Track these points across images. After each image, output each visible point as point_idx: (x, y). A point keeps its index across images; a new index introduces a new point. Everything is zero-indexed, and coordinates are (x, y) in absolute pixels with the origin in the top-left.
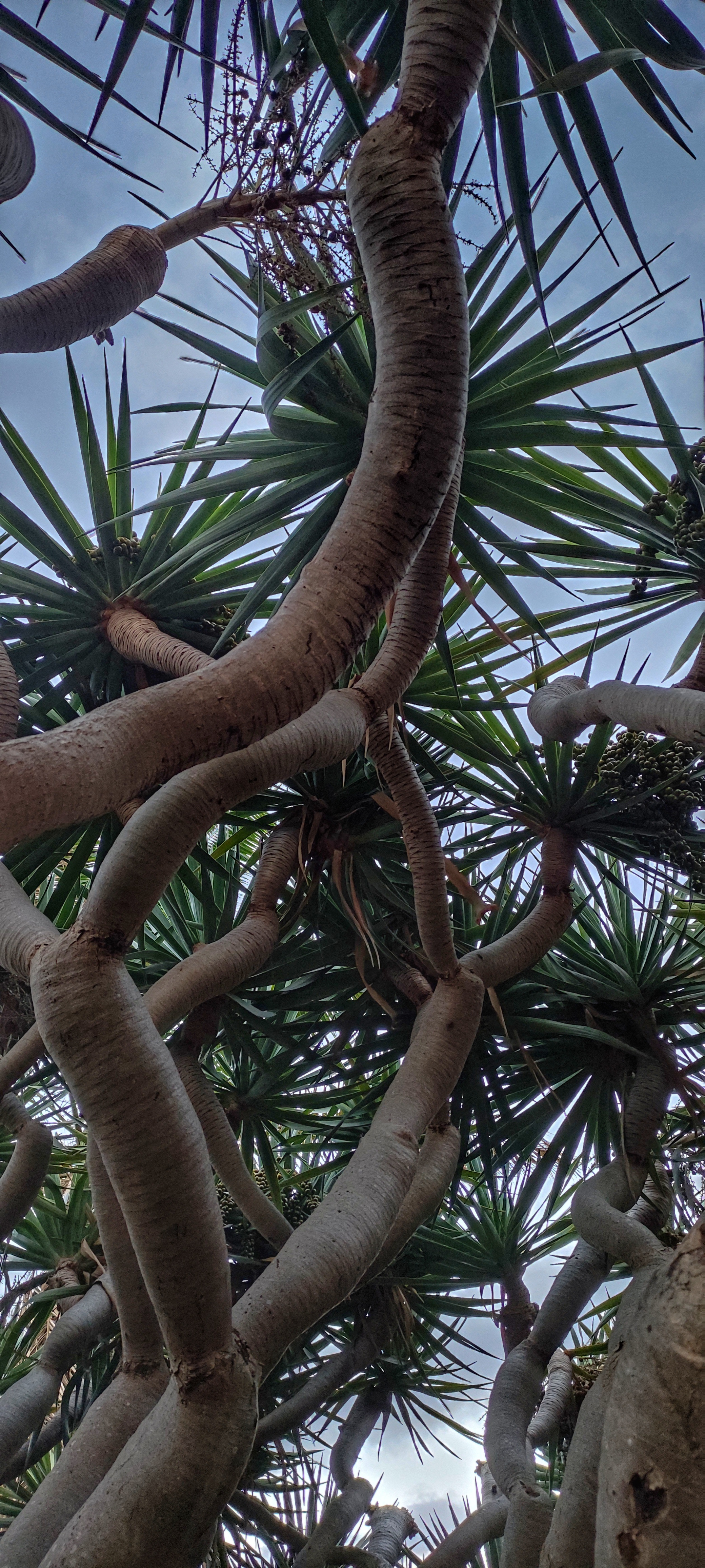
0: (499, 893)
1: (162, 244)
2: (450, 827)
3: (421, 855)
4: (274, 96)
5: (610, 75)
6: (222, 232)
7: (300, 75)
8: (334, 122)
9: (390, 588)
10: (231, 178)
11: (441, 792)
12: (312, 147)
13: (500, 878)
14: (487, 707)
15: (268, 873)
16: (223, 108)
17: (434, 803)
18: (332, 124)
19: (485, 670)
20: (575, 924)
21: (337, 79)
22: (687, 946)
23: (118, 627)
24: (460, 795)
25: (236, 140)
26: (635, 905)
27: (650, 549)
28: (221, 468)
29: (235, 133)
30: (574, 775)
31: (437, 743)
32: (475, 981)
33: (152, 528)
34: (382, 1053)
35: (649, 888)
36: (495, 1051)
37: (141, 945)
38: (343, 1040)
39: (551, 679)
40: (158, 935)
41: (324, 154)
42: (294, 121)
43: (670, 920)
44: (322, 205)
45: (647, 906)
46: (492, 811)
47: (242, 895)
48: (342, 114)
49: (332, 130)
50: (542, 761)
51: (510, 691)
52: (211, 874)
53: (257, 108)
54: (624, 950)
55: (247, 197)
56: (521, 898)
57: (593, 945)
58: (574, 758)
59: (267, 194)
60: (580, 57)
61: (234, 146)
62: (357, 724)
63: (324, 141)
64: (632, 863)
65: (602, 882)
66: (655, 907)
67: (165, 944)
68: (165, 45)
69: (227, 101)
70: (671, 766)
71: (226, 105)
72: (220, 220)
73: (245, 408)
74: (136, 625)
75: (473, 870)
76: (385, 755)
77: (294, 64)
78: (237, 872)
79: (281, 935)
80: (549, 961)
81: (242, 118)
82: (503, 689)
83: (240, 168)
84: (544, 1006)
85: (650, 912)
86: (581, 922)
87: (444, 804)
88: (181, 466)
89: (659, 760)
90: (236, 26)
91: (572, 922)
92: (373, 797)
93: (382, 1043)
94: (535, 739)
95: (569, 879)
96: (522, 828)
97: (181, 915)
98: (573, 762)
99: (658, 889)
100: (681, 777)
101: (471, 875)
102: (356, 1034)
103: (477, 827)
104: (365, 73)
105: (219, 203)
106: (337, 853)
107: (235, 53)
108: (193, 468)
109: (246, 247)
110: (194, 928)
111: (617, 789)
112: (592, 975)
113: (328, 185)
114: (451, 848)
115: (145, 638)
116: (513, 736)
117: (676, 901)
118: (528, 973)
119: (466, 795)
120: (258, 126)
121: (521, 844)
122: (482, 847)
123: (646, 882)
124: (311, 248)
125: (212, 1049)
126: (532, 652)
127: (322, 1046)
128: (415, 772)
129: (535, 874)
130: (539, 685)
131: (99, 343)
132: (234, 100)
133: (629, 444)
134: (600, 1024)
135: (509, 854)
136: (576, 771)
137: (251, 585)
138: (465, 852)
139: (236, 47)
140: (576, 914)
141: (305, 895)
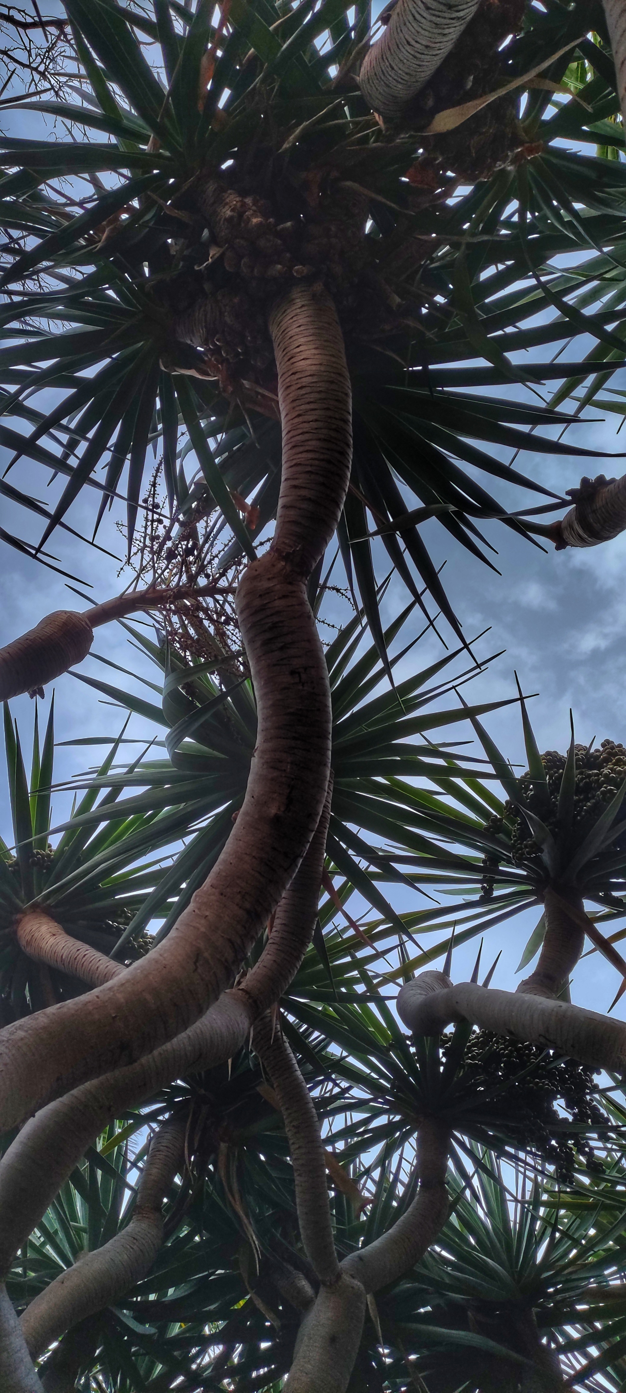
0: (379, 1184)
1: (90, 625)
2: (331, 1119)
3: (303, 1151)
4: (182, 524)
5: (433, 521)
6: (138, 614)
7: (204, 511)
8: (228, 544)
9: (268, 911)
10: (148, 577)
11: (321, 1082)
12: (211, 560)
13: (379, 1169)
14: (362, 999)
15: (155, 1171)
16: (143, 530)
17: (316, 1093)
18: (226, 546)
19: (359, 964)
20: (453, 1218)
21: (231, 518)
22: (561, 1239)
23: (27, 931)
24: (337, 1085)
25: (152, 552)
26: (508, 1197)
27: (493, 859)
28: (128, 793)
29: (152, 548)
30: (442, 1064)
31: (316, 1034)
32: (356, 1287)
33: (65, 842)
34: (266, 1369)
35: (521, 1177)
36: (381, 1363)
37: (24, 1253)
38: (226, 1356)
39: (417, 973)
40: (42, 1239)
41: (220, 563)
42: (198, 540)
43: (542, 1211)
44: (218, 597)
45: (519, 1198)
46: (370, 1100)
47: (127, 1194)
48: (234, 539)
49: (226, 549)
50: (413, 1050)
51: (381, 984)
52: (99, 1172)
53: (169, 531)
54: (502, 1246)
55: (159, 591)
56: (400, 1190)
57: (473, 1241)
58: (442, 1047)
59: (175, 590)
60: (410, 509)
61: (151, 556)
62: (241, 1025)
63: (220, 556)
64: (502, 1154)
65: (476, 1171)
66: (527, 1198)
67: (49, 1249)
68: (100, 494)
69: (146, 525)
70: (528, 1056)
71: (146, 528)
72: (138, 607)
73: (152, 743)
74: (44, 928)
75: (353, 1161)
76: (268, 1048)
77: (198, 505)
78: (125, 1171)
79: (166, 1237)
80: (430, 1259)
81: (158, 537)
82: (375, 981)
83: (155, 572)
84: (429, 1308)
85: (523, 1202)
86: (459, 1217)
87: (325, 1093)
88: (93, 790)
89: (518, 1050)
90: (155, 477)
91: (450, 1214)
92: (258, 1089)
93: (264, 1359)
94: (406, 1031)
95: (445, 1168)
96: (398, 1118)
97: (66, 1219)
98: (441, 1051)
99: (530, 1179)
100: (538, 1066)
101: (352, 1166)
102: (239, 1348)
103: (358, 1116)
104: (251, 514)
105: (137, 595)
106: (223, 1146)
107: (154, 494)
108: (104, 793)
109: (157, 626)
110: (78, 1230)
111: (482, 1077)
112: (472, 1274)
113: (223, 583)
114: (332, 1139)
115: (52, 940)
116: (385, 1025)
117: (546, 1191)
118: (410, 1274)
119: (344, 1084)
120: (169, 544)
121: (398, 1134)
122: (360, 1139)
123: (517, 1171)
124: (209, 627)
125: (90, 1371)
126: (399, 948)
127: (203, 1363)
128: (296, 1065)
129: (412, 1164)
130: (408, 978)
131: (32, 698)
132: (152, 525)
133: (470, 776)
134: (483, 1329)
135: (387, 1144)
136: (444, 1060)
137: (150, 890)
138: (346, 1143)
139: (155, 490)
140: (452, 1207)
141: (191, 1192)
